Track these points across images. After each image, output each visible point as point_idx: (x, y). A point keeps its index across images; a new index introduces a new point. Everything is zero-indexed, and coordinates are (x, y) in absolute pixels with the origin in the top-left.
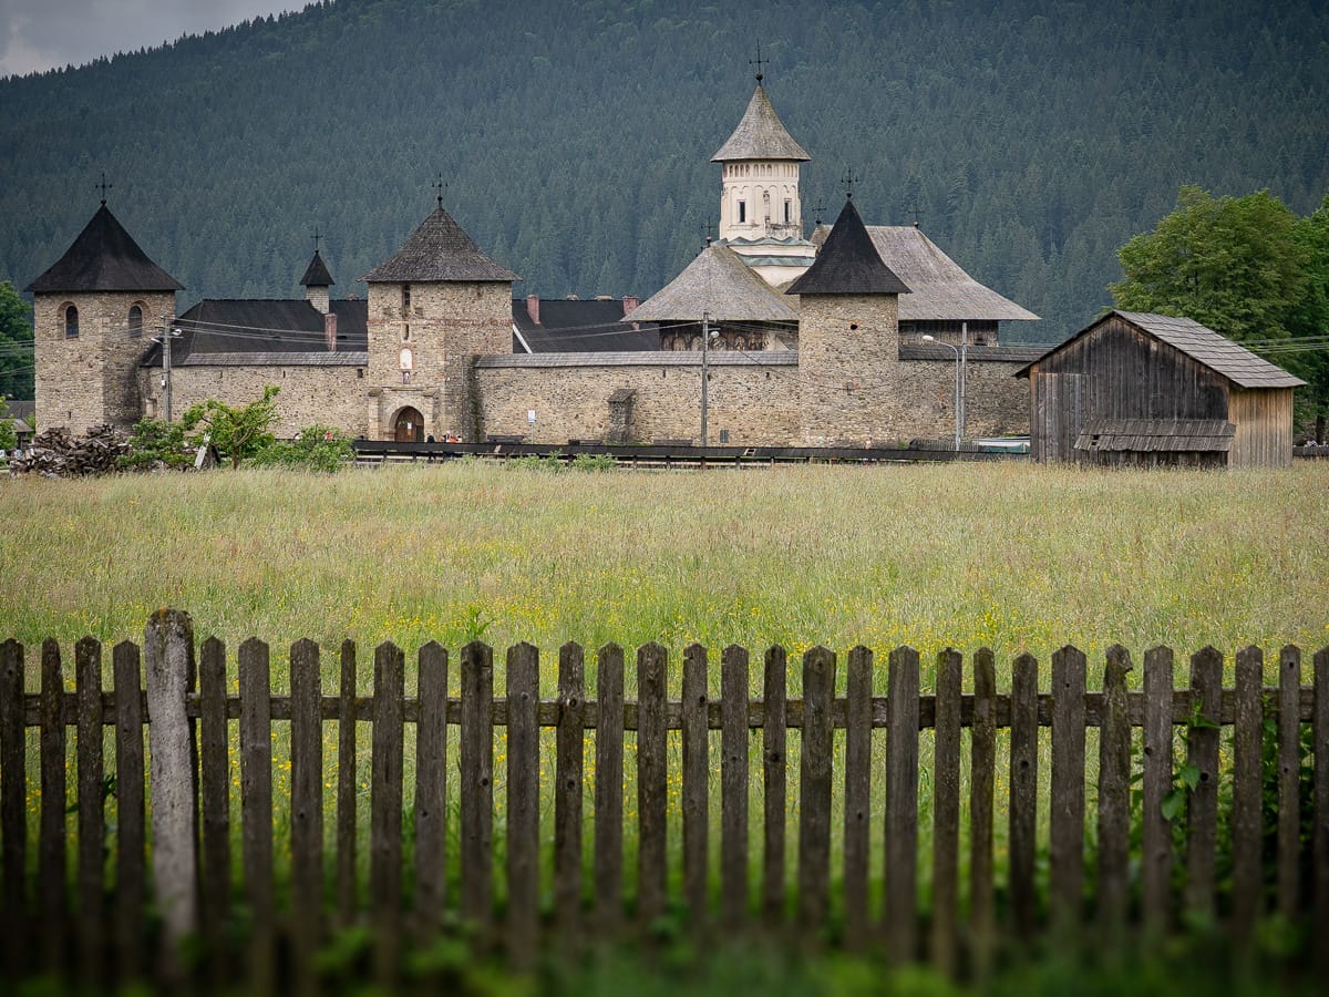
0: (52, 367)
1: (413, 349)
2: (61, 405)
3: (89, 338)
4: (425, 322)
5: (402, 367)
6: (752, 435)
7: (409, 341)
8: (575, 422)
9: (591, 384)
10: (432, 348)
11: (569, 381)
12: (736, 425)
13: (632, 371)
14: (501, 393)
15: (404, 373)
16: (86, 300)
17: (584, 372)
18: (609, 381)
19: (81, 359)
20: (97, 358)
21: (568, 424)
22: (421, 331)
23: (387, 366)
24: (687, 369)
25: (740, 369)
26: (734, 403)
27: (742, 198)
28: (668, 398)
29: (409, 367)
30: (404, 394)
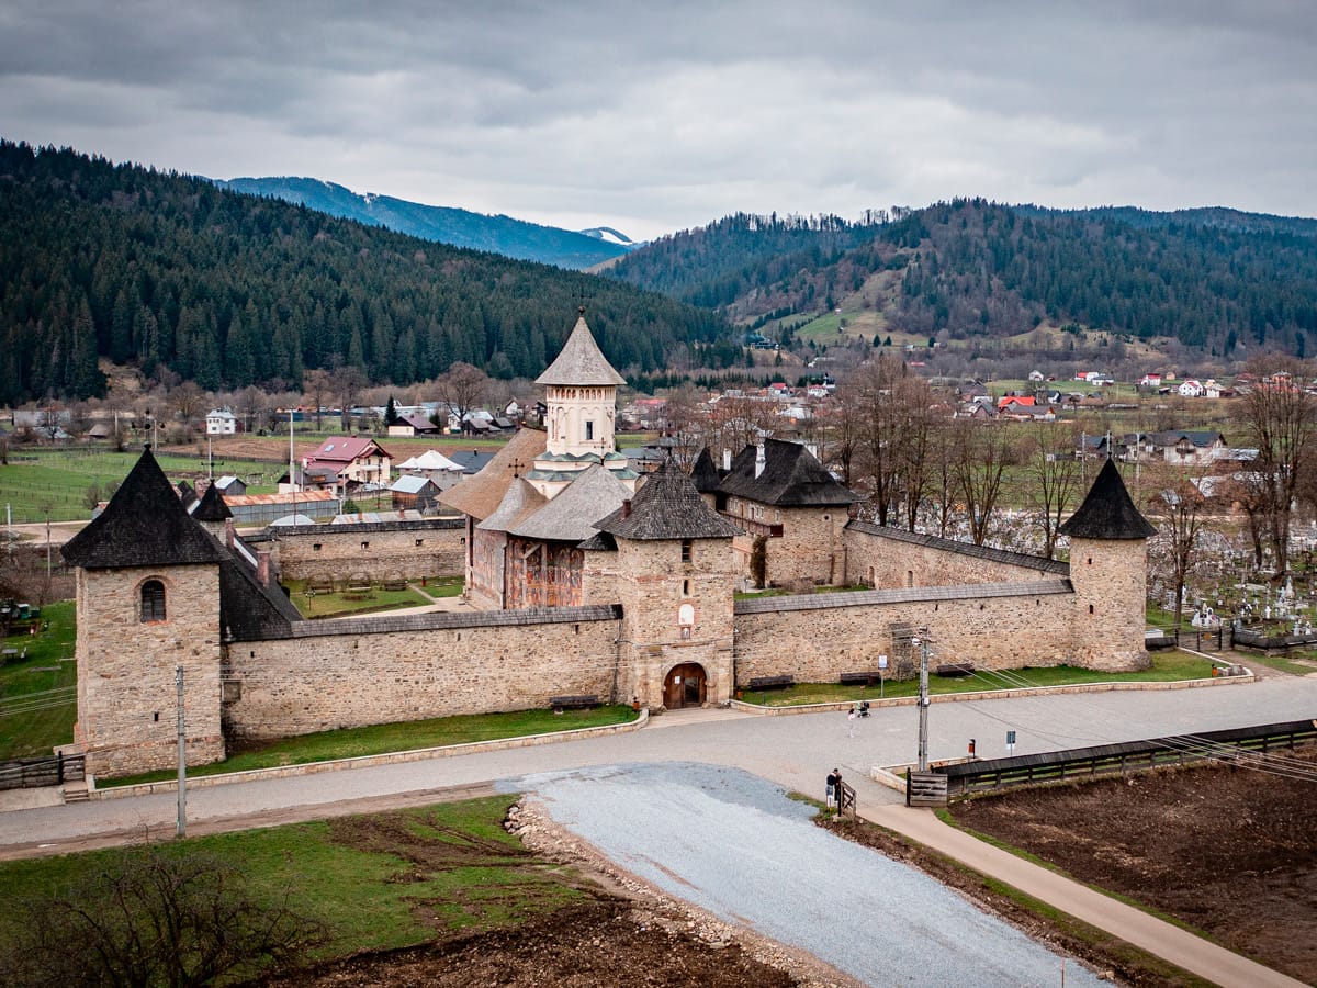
0: (122, 659)
1: (696, 604)
2: (140, 706)
3: (192, 619)
4: (712, 576)
5: (681, 623)
6: (1022, 653)
7: (690, 596)
8: (840, 657)
9: (857, 621)
10: (719, 601)
11: (832, 620)
12: (1007, 647)
13: (904, 607)
14: (759, 636)
15: (683, 628)
16: (190, 572)
17: (851, 612)
18: (878, 618)
19: (179, 645)
20: (208, 642)
21: (832, 660)
22: (707, 585)
23: (663, 623)
24: (959, 602)
25: (1014, 599)
26: (1006, 627)
27: (590, 418)
28: (941, 628)
29: (690, 621)
30: (685, 650)
